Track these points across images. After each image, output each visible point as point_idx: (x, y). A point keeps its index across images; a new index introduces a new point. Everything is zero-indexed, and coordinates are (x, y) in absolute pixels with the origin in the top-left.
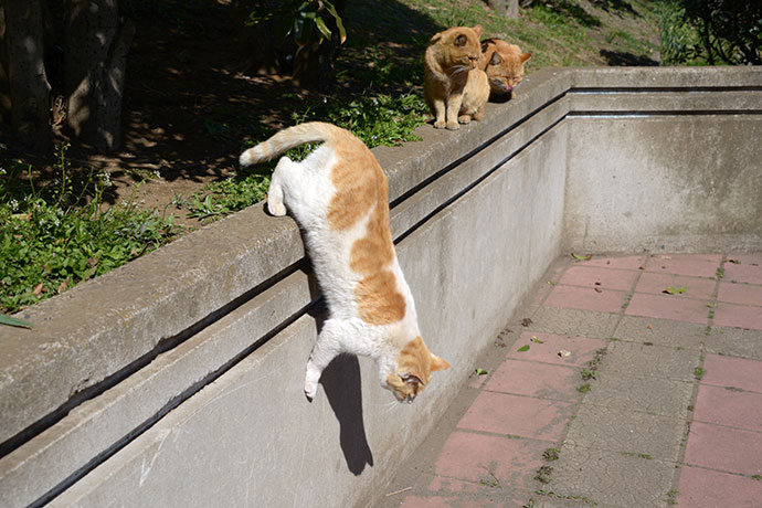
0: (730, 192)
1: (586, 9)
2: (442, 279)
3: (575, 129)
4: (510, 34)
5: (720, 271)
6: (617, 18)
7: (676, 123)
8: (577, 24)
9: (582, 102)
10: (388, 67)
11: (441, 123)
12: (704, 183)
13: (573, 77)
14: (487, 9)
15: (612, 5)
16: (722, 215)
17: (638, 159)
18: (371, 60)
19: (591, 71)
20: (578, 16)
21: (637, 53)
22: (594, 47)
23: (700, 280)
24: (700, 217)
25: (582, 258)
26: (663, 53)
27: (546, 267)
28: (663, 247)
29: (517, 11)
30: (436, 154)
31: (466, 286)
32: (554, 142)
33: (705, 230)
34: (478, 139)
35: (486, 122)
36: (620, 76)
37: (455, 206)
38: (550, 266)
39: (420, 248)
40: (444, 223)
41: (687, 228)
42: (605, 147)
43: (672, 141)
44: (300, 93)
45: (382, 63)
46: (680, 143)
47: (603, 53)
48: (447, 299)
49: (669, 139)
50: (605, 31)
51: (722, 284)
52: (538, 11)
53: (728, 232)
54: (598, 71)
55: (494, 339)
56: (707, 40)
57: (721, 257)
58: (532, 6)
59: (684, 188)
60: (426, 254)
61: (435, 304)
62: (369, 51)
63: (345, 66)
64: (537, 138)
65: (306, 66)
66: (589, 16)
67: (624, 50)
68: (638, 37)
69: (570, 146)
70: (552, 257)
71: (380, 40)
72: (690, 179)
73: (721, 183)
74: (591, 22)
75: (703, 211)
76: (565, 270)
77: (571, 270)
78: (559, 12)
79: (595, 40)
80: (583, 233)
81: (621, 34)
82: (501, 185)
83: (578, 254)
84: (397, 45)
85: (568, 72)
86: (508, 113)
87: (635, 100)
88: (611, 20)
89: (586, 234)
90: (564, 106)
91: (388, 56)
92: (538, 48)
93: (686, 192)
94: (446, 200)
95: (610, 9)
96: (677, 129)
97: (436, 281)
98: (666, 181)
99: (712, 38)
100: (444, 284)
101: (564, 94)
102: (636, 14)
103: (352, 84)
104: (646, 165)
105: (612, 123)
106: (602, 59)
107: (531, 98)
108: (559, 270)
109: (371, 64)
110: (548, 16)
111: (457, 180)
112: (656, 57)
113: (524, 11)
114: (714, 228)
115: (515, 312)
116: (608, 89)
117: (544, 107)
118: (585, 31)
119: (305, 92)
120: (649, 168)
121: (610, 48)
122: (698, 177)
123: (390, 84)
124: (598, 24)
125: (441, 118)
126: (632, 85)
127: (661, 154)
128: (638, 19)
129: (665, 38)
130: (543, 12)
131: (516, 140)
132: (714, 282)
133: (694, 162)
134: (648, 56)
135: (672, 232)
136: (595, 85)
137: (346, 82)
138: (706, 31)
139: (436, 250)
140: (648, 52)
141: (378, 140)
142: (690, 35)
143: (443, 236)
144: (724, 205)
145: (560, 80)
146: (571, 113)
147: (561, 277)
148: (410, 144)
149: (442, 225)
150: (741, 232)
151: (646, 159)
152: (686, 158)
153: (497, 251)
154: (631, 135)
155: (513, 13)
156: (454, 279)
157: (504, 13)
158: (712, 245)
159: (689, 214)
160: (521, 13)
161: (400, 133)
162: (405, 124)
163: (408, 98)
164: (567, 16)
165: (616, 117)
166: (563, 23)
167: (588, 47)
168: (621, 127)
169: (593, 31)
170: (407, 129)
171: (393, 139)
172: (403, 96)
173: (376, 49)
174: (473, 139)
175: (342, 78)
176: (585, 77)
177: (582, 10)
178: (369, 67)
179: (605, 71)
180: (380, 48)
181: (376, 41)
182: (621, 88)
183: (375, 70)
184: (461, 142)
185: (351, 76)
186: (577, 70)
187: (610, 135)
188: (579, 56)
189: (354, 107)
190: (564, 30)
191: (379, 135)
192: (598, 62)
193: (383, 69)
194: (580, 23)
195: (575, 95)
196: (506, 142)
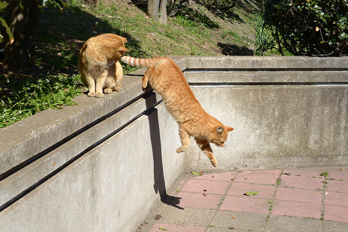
0: (284, 132)
1: (210, 18)
2: (93, 193)
4: (160, 33)
5: (279, 180)
6: (229, 23)
7: (250, 90)
8: (204, 27)
9: (193, 77)
10: (71, 56)
11: (93, 94)
12: (268, 126)
13: (187, 62)
14: (147, 17)
15: (226, 15)
16: (280, 145)
17: (229, 112)
18: (60, 51)
19: (198, 58)
20: (205, 22)
21: (240, 45)
22: (214, 41)
23: (266, 186)
24: (267, 147)
25: (197, 174)
26: (256, 44)
27: (173, 181)
28: (246, 166)
29: (166, 18)
30: (86, 114)
31: (112, 197)
33: (271, 155)
34: (117, 102)
35: (123, 92)
36: (216, 62)
37: (102, 146)
38: (176, 180)
39: (75, 174)
40: (94, 157)
41: (260, 154)
42: (209, 105)
43: (248, 101)
44: (7, 73)
45: (67, 53)
46: (253, 102)
47: (219, 44)
48: (98, 206)
49: (247, 100)
50: (221, 31)
51: (279, 189)
52: (180, 19)
53: (284, 156)
54: (202, 58)
55: (135, 229)
56: (278, 39)
57: (280, 171)
58: (176, 15)
59: (257, 129)
60: (80, 177)
61: (88, 210)
62: (60, 45)
63: (40, 55)
65: (11, 56)
66: (212, 22)
67: (232, 43)
68: (241, 35)
70: (178, 174)
71: (69, 38)
72: (260, 124)
73: (279, 126)
74: (213, 26)
75: (269, 144)
76: (186, 182)
77: (189, 182)
78: (193, 20)
79: (214, 37)
80: (197, 158)
81: (231, 33)
82: (136, 131)
83: (195, 171)
84: (80, 41)
85: (183, 59)
87: (225, 76)
88: (225, 25)
89: (199, 159)
91: (72, 49)
92: (177, 42)
93: (258, 132)
94: (94, 142)
95: (225, 18)
96: (251, 94)
97: (89, 194)
98: (246, 125)
99: (280, 37)
100: (95, 196)
102: (241, 21)
103: (45, 66)
104: (234, 116)
105: (212, 90)
106: (218, 48)
108: (181, 182)
109: (59, 54)
110: (186, 22)
111: (103, 130)
112: (252, 47)
113: (171, 19)
114: (276, 154)
115: (151, 210)
118: (208, 31)
119: (10, 73)
120: (236, 118)
121: (223, 42)
122: (265, 122)
123: (70, 67)
124: (217, 27)
125: (92, 90)
126: (223, 67)
127: (242, 109)
128: (242, 24)
129: (258, 36)
130: (182, 20)
132: (274, 188)
133: (262, 113)
134: (247, 47)
135: (251, 156)
136: (201, 67)
137: (41, 65)
138: (277, 32)
139: (88, 175)
140: (246, 44)
141: (48, 105)
142: (268, 34)
143: (93, 166)
144: (281, 139)
147: (183, 186)
148: (69, 107)
149: (92, 158)
150: (291, 156)
151: (233, 112)
152: (257, 112)
153: (135, 173)
154: (224, 97)
155: (164, 19)
156: (103, 192)
157: (158, 20)
158: (275, 164)
159: (260, 145)
160: (169, 20)
161: (63, 100)
162: (69, 94)
163: (77, 76)
164: (198, 22)
165: (215, 86)
166: (195, 26)
167: (210, 41)
168: (218, 92)
169: (214, 31)
170: (68, 98)
171: (57, 105)
172: (74, 75)
173: (65, 44)
174: (114, 103)
175: (38, 63)
176: (195, 62)
177: (208, 18)
178: (58, 56)
179: (207, 59)
180: (68, 43)
181: (66, 39)
182: (216, 69)
183: (62, 58)
184: (104, 105)
185: (45, 62)
186: (189, 58)
187: (212, 97)
188: (204, 47)
189: (41, 83)
190: (195, 31)
191: (49, 102)
192: (216, 51)
193: (67, 57)
194: (206, 26)
195: (189, 73)
196: (139, 103)
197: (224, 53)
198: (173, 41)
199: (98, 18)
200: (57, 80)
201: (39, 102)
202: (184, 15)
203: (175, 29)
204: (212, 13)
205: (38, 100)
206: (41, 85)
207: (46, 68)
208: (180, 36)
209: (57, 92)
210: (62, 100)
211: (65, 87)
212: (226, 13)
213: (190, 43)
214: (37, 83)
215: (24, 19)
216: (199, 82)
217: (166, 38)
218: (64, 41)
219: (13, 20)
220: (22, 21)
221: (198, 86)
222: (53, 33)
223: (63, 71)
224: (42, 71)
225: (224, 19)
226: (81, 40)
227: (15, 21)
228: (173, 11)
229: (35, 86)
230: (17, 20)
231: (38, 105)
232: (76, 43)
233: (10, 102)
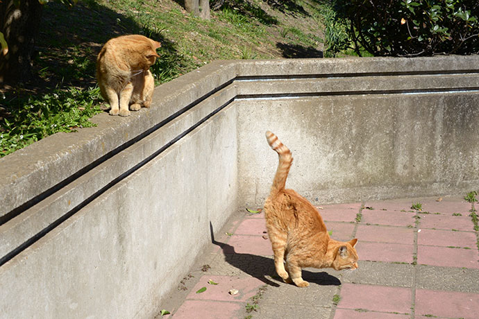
0: (364, 154)
1: (266, 11)
2: (121, 239)
3: (241, 109)
4: (202, 32)
5: (359, 216)
6: (291, 17)
7: (320, 102)
8: (258, 23)
9: (246, 88)
10: (86, 64)
11: (116, 111)
12: (344, 148)
13: (237, 68)
14: (184, 12)
15: (287, 7)
16: (359, 172)
17: (293, 131)
18: (71, 58)
19: (252, 63)
20: (259, 17)
21: (306, 45)
22: (272, 40)
23: (343, 224)
24: (343, 174)
25: (255, 212)
26: (326, 43)
27: (224, 220)
28: (317, 200)
29: (209, 13)
30: (108, 137)
31: (146, 243)
32: (224, 121)
33: (348, 184)
34: (148, 122)
35: (156, 108)
36: (274, 66)
37: (131, 178)
38: (228, 220)
39: (97, 215)
40: (120, 193)
41: (334, 184)
42: (267, 122)
43: (317, 115)
45: (81, 60)
46: (324, 117)
47: (279, 45)
48: (128, 255)
49: (315, 115)
50: (280, 28)
51: (360, 227)
52: (227, 13)
53: (365, 185)
54: (257, 63)
55: (177, 284)
56: (354, 36)
57: (359, 205)
58: (221, 9)
59: (329, 152)
60: (103, 219)
61: (115, 260)
62: (72, 50)
63: (45, 63)
64: (208, 117)
65: (7, 65)
66: (269, 16)
67: (295, 43)
68: (307, 32)
69: (239, 123)
70: (230, 213)
71: (83, 41)
72: (333, 145)
73: (357, 148)
74: (270, 21)
75: (345, 170)
76: (241, 222)
77: (245, 223)
78: (243, 14)
79: (272, 35)
80: (254, 191)
81: (293, 31)
82: (174, 158)
83: (251, 208)
84: (97, 45)
85: (233, 64)
86: (177, 99)
87: (287, 85)
88: (286, 20)
89: (257, 192)
90: (231, 92)
91: (88, 54)
92: (224, 43)
93: (331, 155)
94: (120, 174)
95: (285, 10)
96: (321, 107)
97: (115, 241)
98: (316, 147)
99: (357, 34)
100: (124, 243)
101: (231, 82)
102: (306, 14)
103: (52, 78)
104: (299, 136)
105: (271, 103)
106: (277, 50)
107: (199, 87)
108: (235, 223)
109: (71, 62)
110: (234, 17)
111: (131, 158)
112: (321, 48)
113: (216, 13)
114: (354, 183)
115: (196, 260)
116: (266, 77)
117: (213, 92)
118: (264, 28)
119: (7, 87)
120: (302, 138)
121: (284, 42)
122: (339, 143)
123: (85, 78)
124: (276, 22)
125: (115, 106)
126: (284, 74)
127: (310, 127)
128: (308, 18)
129: (328, 33)
130: (230, 14)
131: (186, 122)
132: (353, 226)
133: (336, 132)
134: (314, 47)
135: (323, 187)
136: (255, 74)
137: (47, 77)
138: (352, 28)
139: (113, 216)
140: (314, 44)
141: (58, 128)
142: (341, 30)
143: (120, 205)
144: (360, 164)
145: (225, 71)
146: (239, 96)
147: (236, 228)
148: (85, 129)
149: (117, 195)
150: (374, 185)
151: (299, 131)
152: (329, 130)
153: (175, 212)
154: (286, 112)
155: (206, 14)
156: (134, 237)
157: (198, 15)
158: (354, 196)
159: (334, 172)
160: (213, 15)
161: (78, 121)
162: (85, 113)
163: (95, 89)
164: (250, 16)
165: (274, 98)
166: (247, 22)
167: (267, 41)
168: (279, 106)
169: (272, 28)
170: (85, 117)
171: (70, 127)
172: (91, 88)
173: (77, 48)
174: (144, 123)
175: (44, 74)
176: (247, 68)
177: (263, 12)
178: (69, 64)
179: (262, 63)
180: (83, 47)
181: (79, 41)
182: (276, 76)
183: (74, 66)
184: (131, 126)
185: (52, 72)
186: (240, 63)
187: (270, 113)
188: (259, 48)
189: (47, 99)
190: (247, 28)
191: (58, 123)
192: (274, 53)
193: (80, 66)
194: (261, 22)
195: (241, 82)
196: (177, 122)
197: (285, 56)
198: (219, 42)
199: (120, 14)
200: (69, 95)
201: (46, 124)
202: (232, 8)
203: (221, 26)
204: (269, 4)
205: (44, 121)
206: (48, 101)
207: (54, 81)
208: (228, 35)
209: (69, 110)
210: (76, 121)
211: (80, 104)
212: (287, 4)
213: (241, 44)
214: (42, 100)
215: (22, 17)
216: (253, 94)
217: (209, 38)
218: (77, 44)
219: (7, 18)
220: (20, 19)
221: (252, 99)
222: (62, 35)
223: (77, 84)
224: (48, 84)
225: (284, 13)
226: (98, 43)
227: (11, 19)
228: (217, 4)
229: (40, 103)
230: (13, 18)
231: (45, 127)
232: (92, 47)
233: (8, 124)
